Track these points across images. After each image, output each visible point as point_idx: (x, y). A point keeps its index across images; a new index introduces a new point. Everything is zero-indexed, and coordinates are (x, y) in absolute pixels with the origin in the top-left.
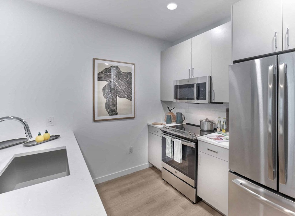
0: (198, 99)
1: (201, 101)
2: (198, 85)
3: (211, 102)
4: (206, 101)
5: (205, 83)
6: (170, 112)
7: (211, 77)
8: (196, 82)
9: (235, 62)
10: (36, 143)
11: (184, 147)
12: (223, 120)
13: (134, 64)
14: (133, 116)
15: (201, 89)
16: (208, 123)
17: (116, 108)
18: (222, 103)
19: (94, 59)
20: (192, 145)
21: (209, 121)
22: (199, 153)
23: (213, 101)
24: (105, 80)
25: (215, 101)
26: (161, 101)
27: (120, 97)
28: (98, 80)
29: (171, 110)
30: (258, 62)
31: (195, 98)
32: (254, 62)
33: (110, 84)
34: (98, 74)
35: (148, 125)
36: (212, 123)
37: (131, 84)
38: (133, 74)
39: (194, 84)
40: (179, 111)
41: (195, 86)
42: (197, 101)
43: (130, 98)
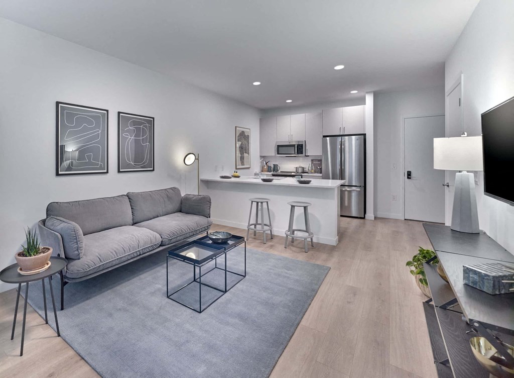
1: (299, 155)
2: (298, 145)
3: (305, 156)
4: (303, 155)
5: (302, 144)
6: (266, 164)
7: (305, 141)
9: (324, 136)
13: (250, 130)
15: (300, 148)
16: (301, 168)
17: (244, 161)
18: (310, 156)
19: (236, 127)
24: (240, 141)
25: (308, 155)
26: (260, 156)
27: (245, 153)
28: (238, 141)
30: (328, 138)
31: (296, 153)
33: (242, 144)
34: (238, 136)
36: (303, 168)
37: (249, 143)
38: (250, 136)
39: (295, 145)
40: (276, 163)
41: (296, 146)
42: (297, 155)
43: (248, 154)
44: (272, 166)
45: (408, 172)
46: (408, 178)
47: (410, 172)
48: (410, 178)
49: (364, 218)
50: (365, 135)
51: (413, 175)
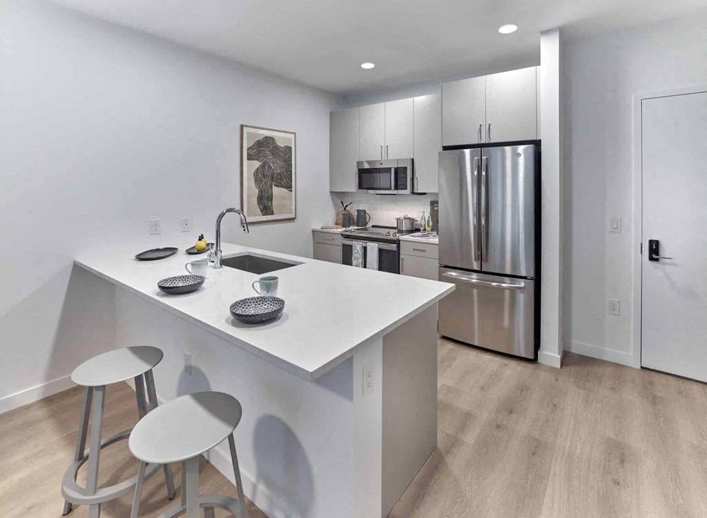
0: (396, 188)
1: (400, 192)
2: (396, 170)
3: (413, 193)
4: (408, 191)
5: (406, 168)
6: (345, 209)
7: (413, 159)
8: (393, 165)
9: (445, 148)
10: (196, 251)
11: (381, 251)
12: (427, 215)
13: (295, 134)
14: (294, 217)
15: (401, 175)
16: (408, 221)
17: (272, 204)
18: (425, 194)
19: (242, 127)
20: (394, 247)
21: (409, 218)
22: (402, 256)
23: (415, 191)
24: (257, 160)
25: (419, 191)
26: (331, 192)
27: (276, 186)
28: (248, 159)
29: (347, 206)
30: (467, 152)
31: (393, 188)
32: (464, 153)
33: (263, 166)
34: (248, 149)
35: (313, 231)
36: (412, 221)
37: (291, 165)
38: (293, 150)
39: (390, 168)
40: (361, 208)
41: (393, 170)
42: (395, 192)
43: (289, 187)
44: (355, 214)
45: (651, 242)
46: (651, 259)
47: (657, 243)
48: (657, 260)
49: (534, 360)
50: (537, 144)
51: (665, 251)
